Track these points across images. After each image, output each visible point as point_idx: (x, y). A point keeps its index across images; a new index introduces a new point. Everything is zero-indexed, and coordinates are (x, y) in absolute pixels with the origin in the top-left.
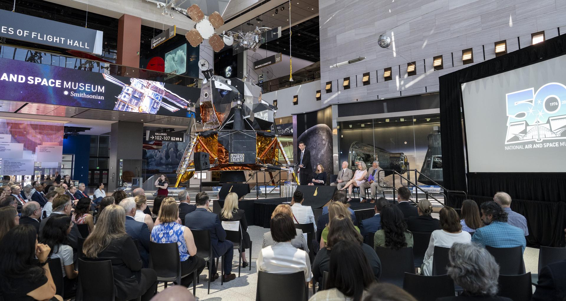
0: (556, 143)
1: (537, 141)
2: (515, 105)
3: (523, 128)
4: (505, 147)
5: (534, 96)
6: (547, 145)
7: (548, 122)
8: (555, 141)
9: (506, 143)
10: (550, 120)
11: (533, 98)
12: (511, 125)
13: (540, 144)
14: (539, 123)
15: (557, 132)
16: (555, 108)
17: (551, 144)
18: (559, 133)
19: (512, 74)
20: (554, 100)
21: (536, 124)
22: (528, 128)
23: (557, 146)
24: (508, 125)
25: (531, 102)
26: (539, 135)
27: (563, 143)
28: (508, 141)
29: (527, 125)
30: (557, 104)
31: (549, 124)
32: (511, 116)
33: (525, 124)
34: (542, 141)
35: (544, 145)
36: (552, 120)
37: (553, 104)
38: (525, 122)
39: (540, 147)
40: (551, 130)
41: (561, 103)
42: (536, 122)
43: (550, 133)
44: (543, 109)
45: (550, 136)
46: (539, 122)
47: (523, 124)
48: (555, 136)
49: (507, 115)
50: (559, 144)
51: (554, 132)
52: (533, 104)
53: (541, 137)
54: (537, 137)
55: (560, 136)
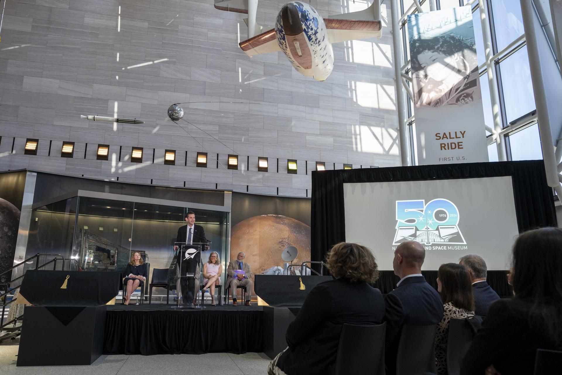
0: (444, 247)
1: (426, 244)
2: (406, 211)
3: (413, 232)
4: (393, 247)
5: (425, 207)
6: (436, 248)
7: (437, 229)
8: (444, 245)
9: (394, 244)
10: (439, 228)
11: (423, 208)
12: (400, 229)
13: (429, 247)
14: (429, 230)
15: (445, 238)
16: (444, 219)
17: (439, 247)
18: (447, 239)
19: (403, 184)
20: (444, 212)
21: (426, 230)
22: (418, 233)
23: (445, 249)
24: (396, 228)
25: (422, 211)
26: (428, 239)
27: (451, 247)
28: (395, 243)
29: (417, 230)
30: (445, 216)
31: (438, 231)
32: (400, 221)
33: (414, 229)
34: (431, 244)
35: (433, 248)
36: (440, 228)
37: (442, 215)
38: (415, 227)
39: (429, 249)
40: (440, 236)
41: (450, 216)
42: (426, 229)
43: (439, 238)
44: (433, 219)
45: (438, 240)
46: (428, 228)
47: (413, 228)
48: (444, 241)
49: (397, 219)
50: (447, 248)
51: (443, 238)
52: (423, 213)
53: (430, 241)
54: (426, 241)
55: (448, 241)
